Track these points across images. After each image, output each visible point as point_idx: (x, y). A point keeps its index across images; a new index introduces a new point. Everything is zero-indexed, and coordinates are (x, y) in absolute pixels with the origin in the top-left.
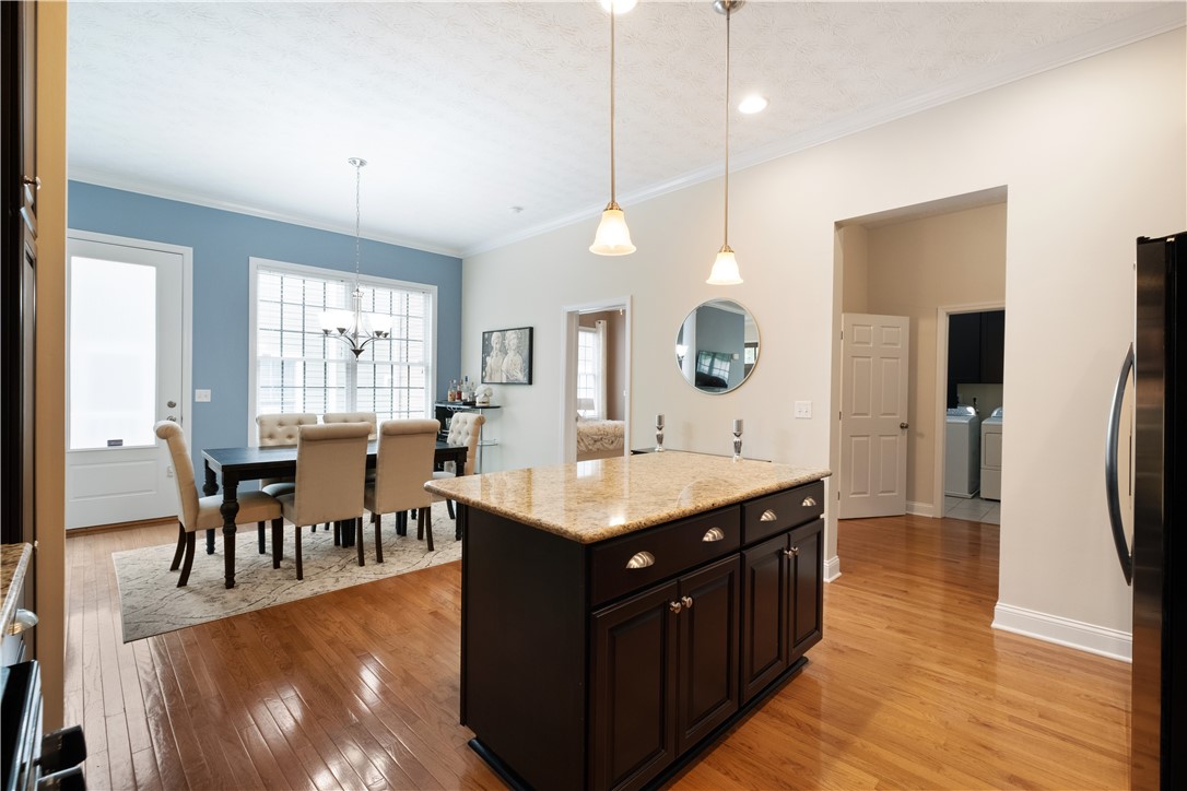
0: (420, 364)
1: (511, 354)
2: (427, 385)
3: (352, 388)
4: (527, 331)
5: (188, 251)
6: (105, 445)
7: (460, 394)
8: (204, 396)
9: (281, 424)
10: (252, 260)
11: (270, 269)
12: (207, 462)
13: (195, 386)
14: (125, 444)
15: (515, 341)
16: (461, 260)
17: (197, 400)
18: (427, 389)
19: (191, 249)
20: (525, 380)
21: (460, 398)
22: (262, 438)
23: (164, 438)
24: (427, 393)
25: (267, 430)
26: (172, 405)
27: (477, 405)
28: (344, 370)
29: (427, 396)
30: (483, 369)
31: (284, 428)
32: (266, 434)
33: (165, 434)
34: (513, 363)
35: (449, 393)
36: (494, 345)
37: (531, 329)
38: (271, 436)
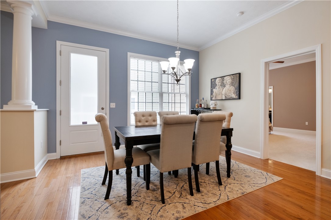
0: (184, 93)
1: (227, 87)
2: (187, 102)
3: (161, 102)
4: (238, 75)
5: (108, 50)
6: (81, 124)
7: (201, 105)
8: (113, 105)
9: (143, 116)
10: (129, 54)
11: (135, 57)
12: (116, 132)
13: (110, 102)
14: (88, 123)
15: (230, 80)
16: (199, 52)
17: (111, 107)
18: (187, 103)
19: (109, 49)
20: (237, 97)
21: (201, 106)
22: (136, 122)
23: (99, 122)
24: (187, 105)
25: (138, 118)
26: (103, 109)
27: (211, 109)
28: (159, 95)
29: (187, 106)
30: (211, 94)
31: (144, 117)
32: (138, 120)
33: (99, 119)
34: (229, 90)
35: (196, 105)
36: (218, 84)
37: (240, 74)
38: (140, 121)
